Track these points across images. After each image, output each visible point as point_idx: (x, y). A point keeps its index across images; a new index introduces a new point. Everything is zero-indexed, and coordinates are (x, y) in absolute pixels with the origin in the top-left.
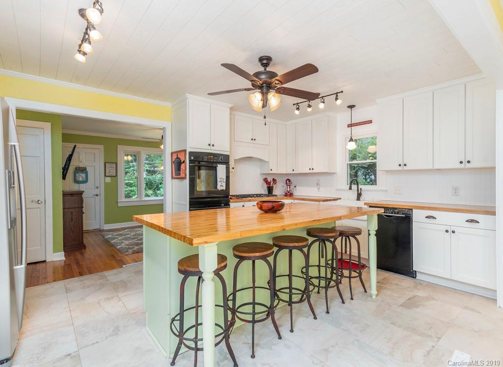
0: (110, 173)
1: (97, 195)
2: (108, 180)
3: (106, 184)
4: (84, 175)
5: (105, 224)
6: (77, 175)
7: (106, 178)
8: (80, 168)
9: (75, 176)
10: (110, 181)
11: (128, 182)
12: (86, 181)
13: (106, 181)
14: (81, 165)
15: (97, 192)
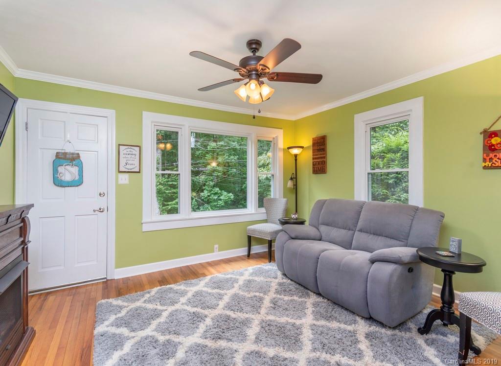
0: (128, 166)
1: (101, 211)
2: (124, 179)
3: (119, 188)
4: (75, 170)
5: (117, 267)
6: (61, 169)
7: (121, 176)
8: (66, 153)
9: (55, 171)
10: (127, 182)
11: (171, 183)
12: (78, 183)
13: (120, 182)
14: (69, 149)
15: (101, 203)
